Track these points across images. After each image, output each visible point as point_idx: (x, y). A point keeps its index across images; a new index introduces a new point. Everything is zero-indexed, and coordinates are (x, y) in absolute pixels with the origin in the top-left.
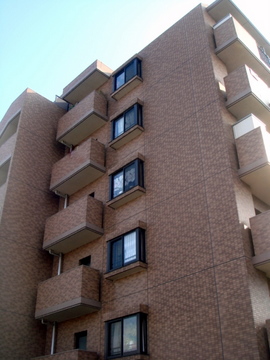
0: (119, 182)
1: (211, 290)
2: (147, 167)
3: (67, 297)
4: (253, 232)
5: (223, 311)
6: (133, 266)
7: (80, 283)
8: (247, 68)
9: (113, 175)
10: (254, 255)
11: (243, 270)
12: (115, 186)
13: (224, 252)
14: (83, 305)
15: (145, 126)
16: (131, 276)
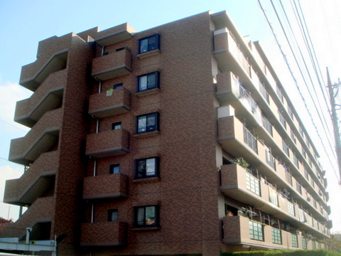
0: (142, 123)
1: (198, 199)
2: (162, 118)
3: (109, 190)
4: (222, 173)
5: (203, 211)
6: (153, 178)
7: (119, 184)
8: (231, 73)
9: (138, 117)
10: (221, 185)
11: (216, 193)
12: (139, 124)
13: (206, 181)
14: (120, 196)
15: (162, 89)
16: (150, 183)
